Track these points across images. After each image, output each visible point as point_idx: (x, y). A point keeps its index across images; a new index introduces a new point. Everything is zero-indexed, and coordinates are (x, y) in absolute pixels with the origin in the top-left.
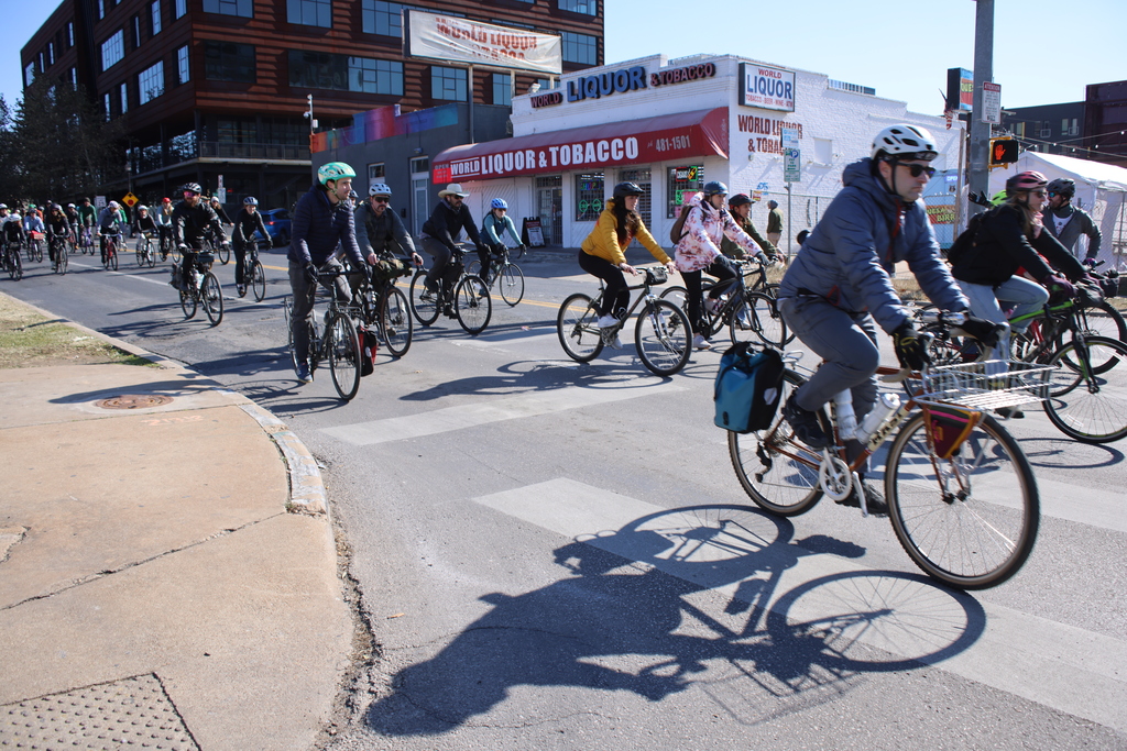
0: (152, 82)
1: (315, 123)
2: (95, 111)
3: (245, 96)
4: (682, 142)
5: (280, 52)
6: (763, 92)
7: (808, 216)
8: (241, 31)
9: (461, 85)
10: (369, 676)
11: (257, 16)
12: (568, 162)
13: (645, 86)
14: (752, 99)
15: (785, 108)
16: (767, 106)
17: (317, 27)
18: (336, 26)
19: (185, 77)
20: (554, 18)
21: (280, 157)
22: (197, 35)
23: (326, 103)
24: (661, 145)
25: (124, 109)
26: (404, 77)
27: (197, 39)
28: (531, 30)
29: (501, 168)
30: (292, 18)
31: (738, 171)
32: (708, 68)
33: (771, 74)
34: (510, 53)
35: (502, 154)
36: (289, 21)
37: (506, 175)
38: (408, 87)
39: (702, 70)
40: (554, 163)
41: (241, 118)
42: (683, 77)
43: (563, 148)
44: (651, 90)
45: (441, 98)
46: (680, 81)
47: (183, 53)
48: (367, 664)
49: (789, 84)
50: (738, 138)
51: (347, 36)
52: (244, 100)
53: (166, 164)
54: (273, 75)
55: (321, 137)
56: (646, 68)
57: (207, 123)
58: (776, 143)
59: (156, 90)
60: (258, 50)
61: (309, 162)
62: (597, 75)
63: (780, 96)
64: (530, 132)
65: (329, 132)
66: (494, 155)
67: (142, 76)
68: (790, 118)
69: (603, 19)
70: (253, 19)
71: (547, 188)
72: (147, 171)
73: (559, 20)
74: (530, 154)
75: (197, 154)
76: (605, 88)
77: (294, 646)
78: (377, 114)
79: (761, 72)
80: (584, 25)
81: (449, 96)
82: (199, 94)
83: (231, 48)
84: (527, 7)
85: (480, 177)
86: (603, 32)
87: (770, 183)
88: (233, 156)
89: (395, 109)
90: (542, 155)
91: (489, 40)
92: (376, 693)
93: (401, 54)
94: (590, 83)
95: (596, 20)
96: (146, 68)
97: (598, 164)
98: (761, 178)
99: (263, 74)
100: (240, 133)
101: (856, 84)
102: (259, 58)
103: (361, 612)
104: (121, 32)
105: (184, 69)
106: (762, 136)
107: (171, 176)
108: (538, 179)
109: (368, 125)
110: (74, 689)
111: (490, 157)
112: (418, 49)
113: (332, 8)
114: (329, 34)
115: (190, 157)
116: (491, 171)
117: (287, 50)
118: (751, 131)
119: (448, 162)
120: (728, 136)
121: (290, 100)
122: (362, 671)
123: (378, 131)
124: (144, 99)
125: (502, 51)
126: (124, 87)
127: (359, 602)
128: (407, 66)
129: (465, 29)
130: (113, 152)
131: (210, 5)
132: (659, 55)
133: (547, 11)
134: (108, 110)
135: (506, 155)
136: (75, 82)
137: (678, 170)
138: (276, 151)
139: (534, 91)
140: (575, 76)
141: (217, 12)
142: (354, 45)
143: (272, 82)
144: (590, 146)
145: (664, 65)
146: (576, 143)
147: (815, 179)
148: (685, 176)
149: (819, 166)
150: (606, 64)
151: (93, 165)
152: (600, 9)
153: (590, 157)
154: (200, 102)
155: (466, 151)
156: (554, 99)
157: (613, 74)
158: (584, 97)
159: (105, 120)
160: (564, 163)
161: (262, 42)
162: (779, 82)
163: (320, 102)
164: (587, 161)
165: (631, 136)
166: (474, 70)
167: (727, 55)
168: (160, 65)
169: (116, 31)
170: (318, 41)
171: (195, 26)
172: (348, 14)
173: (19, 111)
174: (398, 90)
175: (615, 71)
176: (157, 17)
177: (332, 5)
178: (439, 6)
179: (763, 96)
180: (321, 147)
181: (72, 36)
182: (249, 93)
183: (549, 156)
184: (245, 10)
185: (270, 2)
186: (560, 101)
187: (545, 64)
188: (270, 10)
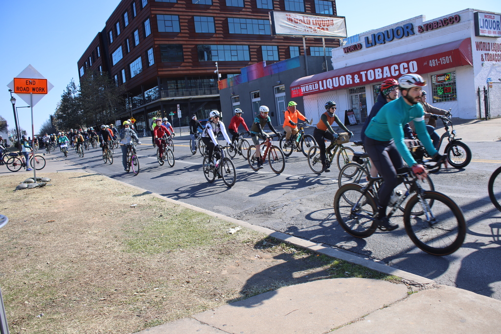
0: (136, 67)
1: (220, 76)
3: (179, 68)
4: (447, 60)
5: (193, 46)
6: (487, 28)
8: (176, 39)
11: (182, 31)
12: (373, 78)
13: (414, 34)
14: (483, 32)
15: (497, 35)
16: (489, 35)
17: (209, 33)
18: (217, 32)
19: (152, 62)
21: (197, 94)
22: (156, 43)
24: (433, 63)
25: (124, 81)
26: (250, 52)
27: (156, 45)
29: (331, 85)
30: (198, 30)
32: (456, 18)
33: (490, 17)
34: (323, 29)
35: (332, 78)
36: (196, 32)
37: (334, 89)
38: (252, 57)
39: (453, 20)
40: (364, 80)
41: (177, 78)
42: (439, 25)
43: (369, 72)
44: (418, 35)
46: (437, 28)
47: (150, 52)
49: (498, 22)
50: (476, 54)
51: (222, 36)
52: (180, 70)
54: (190, 57)
55: (224, 81)
56: (414, 24)
57: (163, 82)
59: (138, 70)
60: (184, 46)
61: (219, 95)
62: (383, 31)
63: (494, 29)
65: (227, 79)
66: (326, 80)
67: (131, 65)
70: (180, 33)
71: (356, 94)
74: (349, 77)
76: (389, 38)
78: (254, 67)
79: (485, 17)
82: (159, 70)
83: (172, 47)
87: (492, 78)
88: (175, 96)
89: (263, 63)
90: (356, 77)
91: (312, 23)
94: (379, 36)
96: (133, 61)
98: (488, 75)
99: (187, 57)
100: (177, 86)
102: (184, 50)
104: (120, 47)
105: (151, 59)
106: (487, 52)
107: (147, 108)
108: (351, 90)
109: (249, 73)
111: (324, 81)
113: (215, 24)
115: (153, 100)
116: (325, 88)
117: (196, 45)
118: (482, 50)
119: (299, 85)
120: (472, 54)
121: (199, 68)
123: (255, 75)
124: (133, 75)
125: (318, 28)
126: (123, 71)
128: (251, 47)
129: (300, 19)
131: (161, 29)
132: (421, 16)
135: (334, 79)
136: (101, 72)
137: (438, 76)
138: (195, 92)
139: (344, 45)
140: (369, 34)
143: (190, 60)
144: (386, 69)
146: (377, 68)
148: (443, 79)
153: (387, 74)
154: (160, 73)
155: (309, 79)
156: (357, 47)
157: (393, 29)
158: (375, 44)
159: (116, 86)
160: (370, 79)
161: (185, 43)
162: (494, 21)
164: (385, 76)
165: (413, 60)
166: (305, 38)
167: (467, 9)
168: (140, 59)
170: (210, 39)
171: (155, 39)
172: (221, 25)
174: (247, 58)
175: (394, 28)
176: (137, 38)
177: (214, 22)
178: (263, 18)
179: (487, 30)
180: (224, 87)
181: (99, 52)
182: (181, 67)
183: (360, 77)
184: (177, 29)
185: (186, 24)
186: (361, 47)
187: (339, 33)
188: (187, 28)
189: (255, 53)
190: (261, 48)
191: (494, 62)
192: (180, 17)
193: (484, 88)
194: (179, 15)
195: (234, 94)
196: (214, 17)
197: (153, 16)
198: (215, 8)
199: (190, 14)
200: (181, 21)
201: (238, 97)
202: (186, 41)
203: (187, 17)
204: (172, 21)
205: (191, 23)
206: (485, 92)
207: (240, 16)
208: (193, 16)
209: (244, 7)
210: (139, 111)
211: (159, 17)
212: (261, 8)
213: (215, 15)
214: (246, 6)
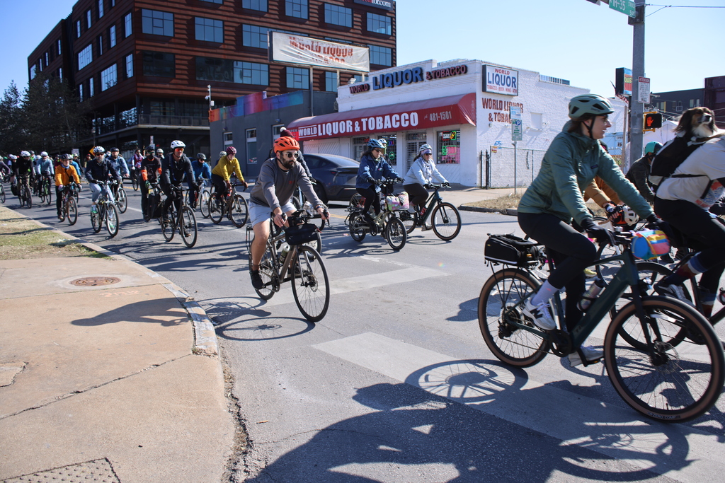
0: (109, 77)
1: (212, 103)
2: (73, 95)
3: (168, 86)
4: (446, 115)
5: (191, 58)
6: (498, 83)
7: (527, 162)
8: (166, 45)
9: (305, 79)
10: (245, 461)
11: (176, 36)
12: (373, 128)
13: (423, 80)
14: (491, 88)
15: (512, 93)
16: (500, 92)
17: (214, 42)
18: (226, 42)
19: (130, 74)
20: (364, 36)
21: (190, 124)
22: (138, 47)
23: (219, 90)
24: (433, 117)
25: (92, 94)
26: (269, 73)
27: (138, 50)
28: (350, 44)
29: (331, 131)
30: (199, 37)
31: (482, 134)
32: (463, 68)
33: (503, 72)
34: (337, 59)
35: (331, 123)
36: (197, 39)
37: (334, 136)
38: (271, 80)
39: (459, 70)
40: (365, 129)
41: (165, 99)
42: (447, 74)
43: (370, 119)
44: (426, 82)
45: (292, 87)
46: (445, 77)
47: (129, 59)
48: (244, 453)
49: (515, 78)
50: (482, 113)
51: (233, 48)
52: (168, 89)
53: (117, 129)
54: (186, 72)
55: (216, 112)
56: (423, 68)
57: (144, 103)
58: (506, 115)
59: (112, 82)
60: (177, 57)
61: (208, 128)
62: (392, 73)
63: (509, 86)
64: (348, 108)
65: (221, 109)
66: (326, 124)
67: (103, 73)
68: (515, 100)
69: (395, 37)
70: (174, 37)
71: (360, 145)
72: (106, 132)
73: (367, 38)
74: (349, 123)
75: (137, 122)
76: (397, 81)
77: (196, 441)
78: (252, 97)
79: (496, 71)
80: (383, 41)
81: (298, 86)
82: (139, 84)
83: (160, 56)
84: (346, 29)
85: (317, 138)
86: (395, 45)
87: (503, 141)
88: (160, 123)
89: (263, 94)
90: (357, 123)
91: (322, 50)
92: (249, 472)
93: (267, 59)
94: (388, 78)
95: (391, 38)
96: (106, 68)
97: (392, 130)
98: (497, 138)
99: (180, 72)
100: (164, 109)
101: (557, 77)
102: (177, 62)
103: (240, 419)
104: (90, 46)
105: (130, 69)
106: (497, 111)
107: (120, 136)
108: (354, 139)
109: (246, 105)
110: (55, 468)
111: (324, 125)
112: (279, 56)
113: (224, 30)
114: (222, 47)
115: (133, 124)
116: (324, 134)
117: (195, 57)
118: (490, 108)
119: (297, 128)
120: (475, 111)
121: (196, 88)
122: (240, 457)
123: (252, 108)
124: (104, 88)
125: (331, 58)
126: (91, 80)
127: (238, 413)
128: (271, 67)
129: (307, 44)
130: (84, 121)
131: (147, 29)
132: (431, 60)
133: (360, 32)
134: (81, 94)
135: (334, 123)
136: (61, 77)
137: (444, 133)
138: (187, 120)
139: (352, 83)
140: (378, 74)
141: (151, 33)
142: (237, 54)
143: (185, 77)
144: (387, 118)
145: (435, 66)
146: (378, 116)
147: (532, 138)
148: (448, 137)
149: (534, 130)
150: (398, 65)
151: (72, 129)
152: (394, 31)
153: (388, 125)
154: (139, 90)
155: (308, 121)
156: (365, 88)
157: (402, 72)
158: (384, 87)
159: (79, 101)
160: (371, 128)
161: (180, 52)
162: (508, 77)
163: (216, 90)
164: (385, 127)
165: (414, 111)
166: (314, 69)
167: (475, 60)
168: (114, 66)
169: (88, 45)
170: (214, 51)
171: (137, 42)
172: (233, 34)
173: (26, 95)
174: (265, 82)
176: (113, 37)
177: (223, 28)
178: (292, 29)
179: (498, 86)
180: (216, 118)
181: (60, 48)
182: (170, 84)
183: (361, 125)
184: (169, 32)
185: (185, 27)
186: (369, 89)
187: (358, 66)
188: (185, 32)
189: (278, 76)
190: (285, 69)
191: (507, 124)
192: (176, 16)
193: (487, 152)
194: (174, 13)
195: (226, 129)
196: (224, 21)
197: (136, 10)
198: (226, 8)
199: (190, 13)
200: (176, 21)
201: (231, 134)
202: (181, 49)
203: (185, 17)
204: (163, 20)
205: (191, 25)
206: (488, 156)
207: (260, 24)
208: (194, 17)
209: (268, 12)
210: (108, 139)
211: (145, 12)
212: (291, 15)
213: (225, 18)
214: (270, 11)
